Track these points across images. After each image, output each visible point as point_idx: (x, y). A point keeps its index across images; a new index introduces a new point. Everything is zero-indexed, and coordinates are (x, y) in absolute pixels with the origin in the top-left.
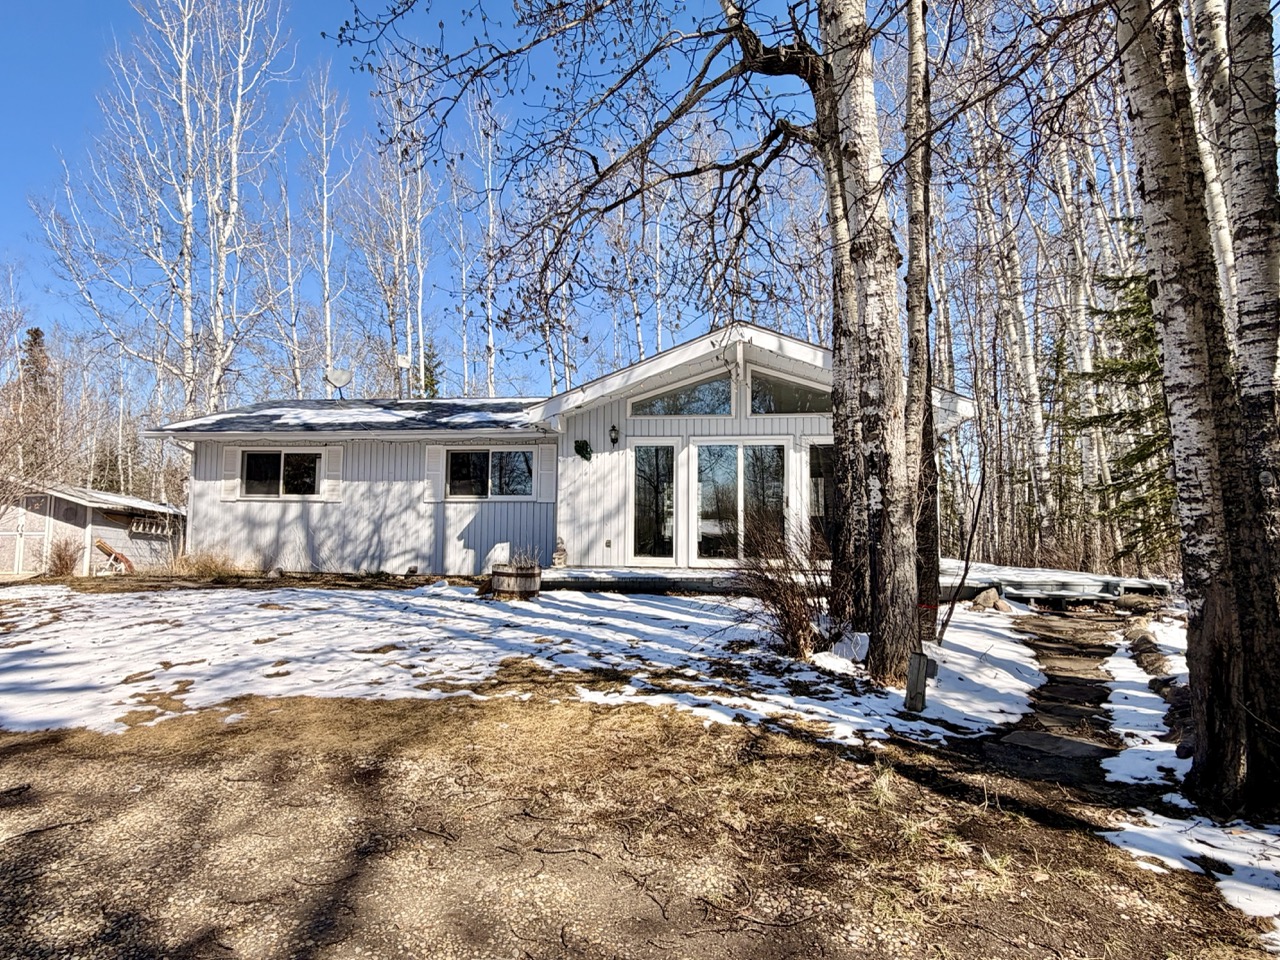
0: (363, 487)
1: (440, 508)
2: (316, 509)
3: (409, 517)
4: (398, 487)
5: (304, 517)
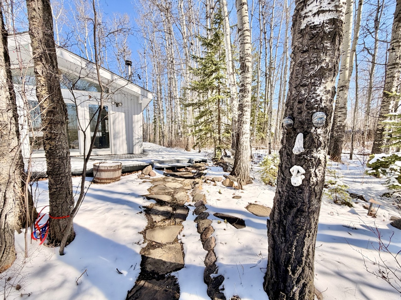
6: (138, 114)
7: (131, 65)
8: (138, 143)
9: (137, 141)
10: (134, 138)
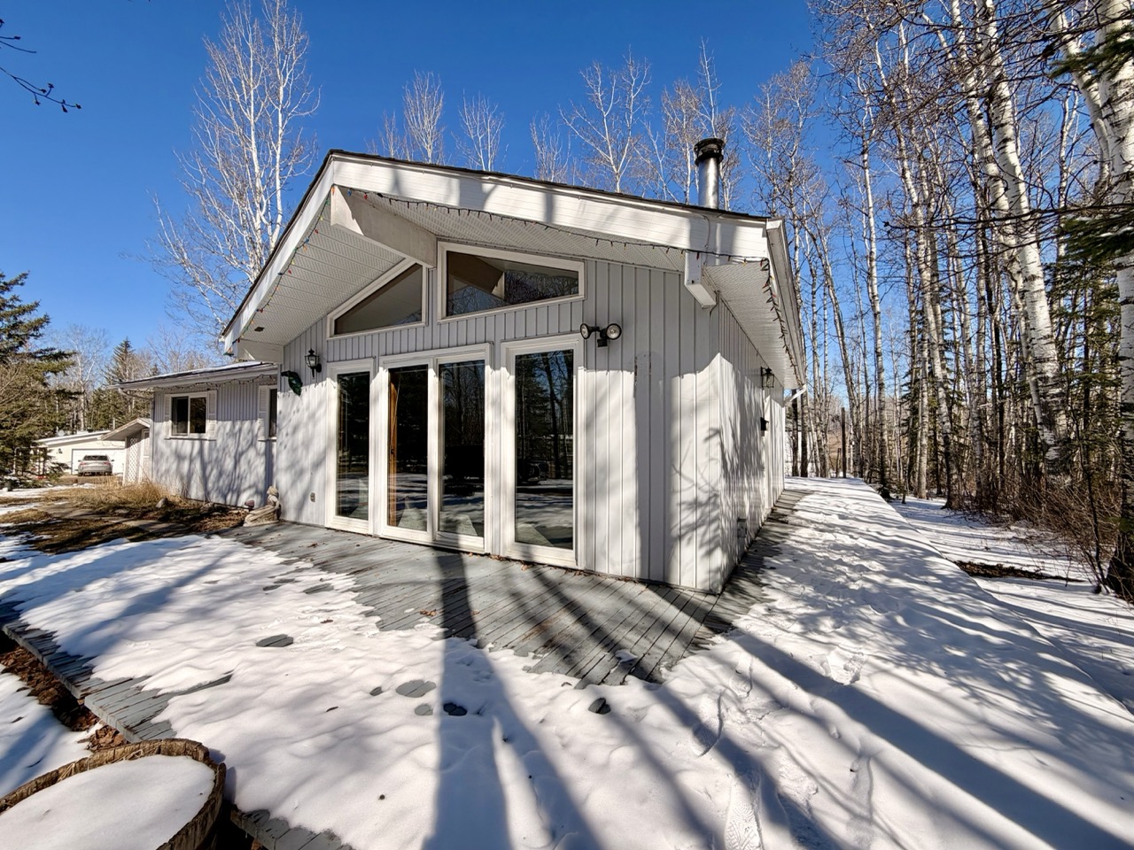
0: (229, 425)
1: (268, 444)
2: (205, 445)
3: (252, 453)
4: (247, 425)
6: (695, 370)
7: (719, 159)
8: (694, 527)
9: (688, 517)
10: (677, 499)
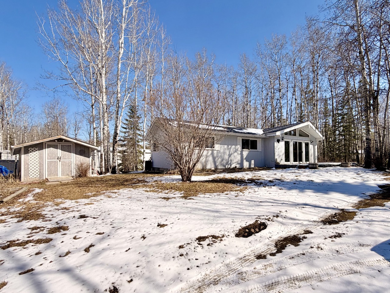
0: (226, 146)
1: (242, 152)
2: (215, 152)
3: (236, 154)
4: (233, 146)
5: (212, 154)
